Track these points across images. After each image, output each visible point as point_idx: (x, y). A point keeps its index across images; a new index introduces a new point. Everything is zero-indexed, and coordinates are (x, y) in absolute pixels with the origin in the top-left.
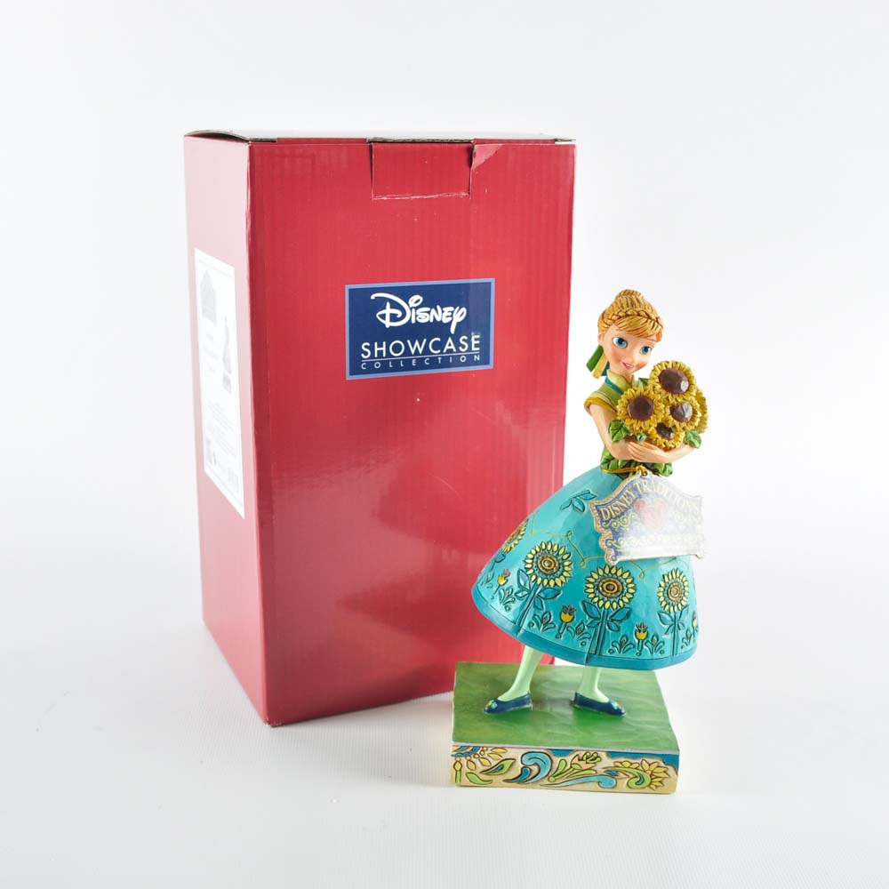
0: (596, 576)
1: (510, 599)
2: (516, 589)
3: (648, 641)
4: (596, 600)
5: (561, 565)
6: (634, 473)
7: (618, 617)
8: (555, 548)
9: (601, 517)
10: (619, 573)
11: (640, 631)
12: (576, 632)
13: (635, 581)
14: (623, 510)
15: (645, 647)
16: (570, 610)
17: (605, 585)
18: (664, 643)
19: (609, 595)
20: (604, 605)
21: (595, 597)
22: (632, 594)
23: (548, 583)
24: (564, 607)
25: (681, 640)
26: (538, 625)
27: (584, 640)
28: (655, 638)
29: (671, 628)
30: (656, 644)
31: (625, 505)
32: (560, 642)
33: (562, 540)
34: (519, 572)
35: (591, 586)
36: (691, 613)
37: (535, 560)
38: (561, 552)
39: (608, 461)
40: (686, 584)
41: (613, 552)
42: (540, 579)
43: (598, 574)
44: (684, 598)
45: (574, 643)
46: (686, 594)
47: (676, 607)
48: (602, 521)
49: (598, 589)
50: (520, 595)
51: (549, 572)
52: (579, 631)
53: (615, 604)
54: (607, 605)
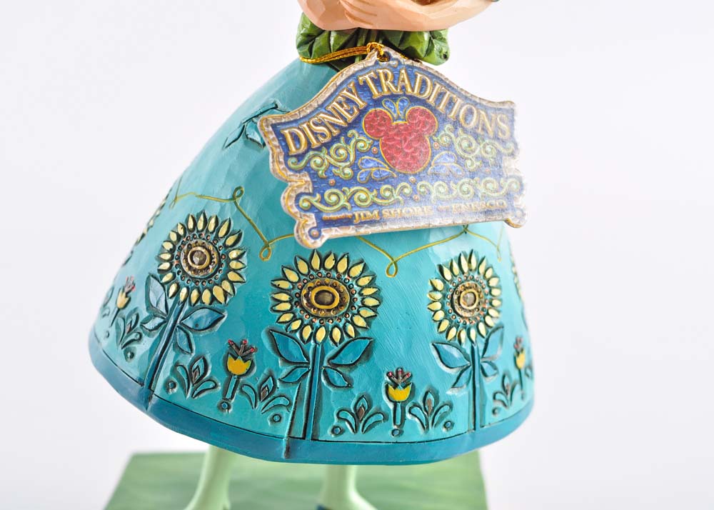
0: (293, 277)
1: (133, 336)
2: (144, 314)
3: (415, 405)
4: (296, 325)
5: (223, 259)
6: (364, 57)
7: (348, 358)
8: (211, 226)
9: (287, 147)
10: (342, 267)
11: (396, 386)
12: (259, 396)
13: (378, 282)
14: (336, 132)
15: (408, 416)
16: (241, 351)
17: (313, 294)
18: (451, 407)
19: (322, 314)
20: (313, 335)
21: (294, 319)
22: (374, 308)
23: (199, 298)
24: (231, 344)
25: (490, 397)
26: (183, 386)
27: (278, 411)
28: (430, 397)
29: (466, 375)
30: (434, 410)
31: (341, 122)
32: (229, 417)
33: (223, 208)
34: (148, 278)
35: (284, 297)
36: (509, 340)
37: (176, 253)
38: (223, 232)
39: (309, 40)
40: (493, 282)
41: (312, 220)
42: (184, 291)
43: (299, 273)
44: (492, 312)
45: (256, 418)
46: (495, 303)
47: (473, 333)
48: (287, 156)
49: (299, 303)
50: (149, 326)
51: (200, 275)
52: (265, 393)
53: (337, 334)
54: (321, 335)
